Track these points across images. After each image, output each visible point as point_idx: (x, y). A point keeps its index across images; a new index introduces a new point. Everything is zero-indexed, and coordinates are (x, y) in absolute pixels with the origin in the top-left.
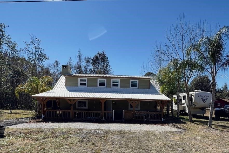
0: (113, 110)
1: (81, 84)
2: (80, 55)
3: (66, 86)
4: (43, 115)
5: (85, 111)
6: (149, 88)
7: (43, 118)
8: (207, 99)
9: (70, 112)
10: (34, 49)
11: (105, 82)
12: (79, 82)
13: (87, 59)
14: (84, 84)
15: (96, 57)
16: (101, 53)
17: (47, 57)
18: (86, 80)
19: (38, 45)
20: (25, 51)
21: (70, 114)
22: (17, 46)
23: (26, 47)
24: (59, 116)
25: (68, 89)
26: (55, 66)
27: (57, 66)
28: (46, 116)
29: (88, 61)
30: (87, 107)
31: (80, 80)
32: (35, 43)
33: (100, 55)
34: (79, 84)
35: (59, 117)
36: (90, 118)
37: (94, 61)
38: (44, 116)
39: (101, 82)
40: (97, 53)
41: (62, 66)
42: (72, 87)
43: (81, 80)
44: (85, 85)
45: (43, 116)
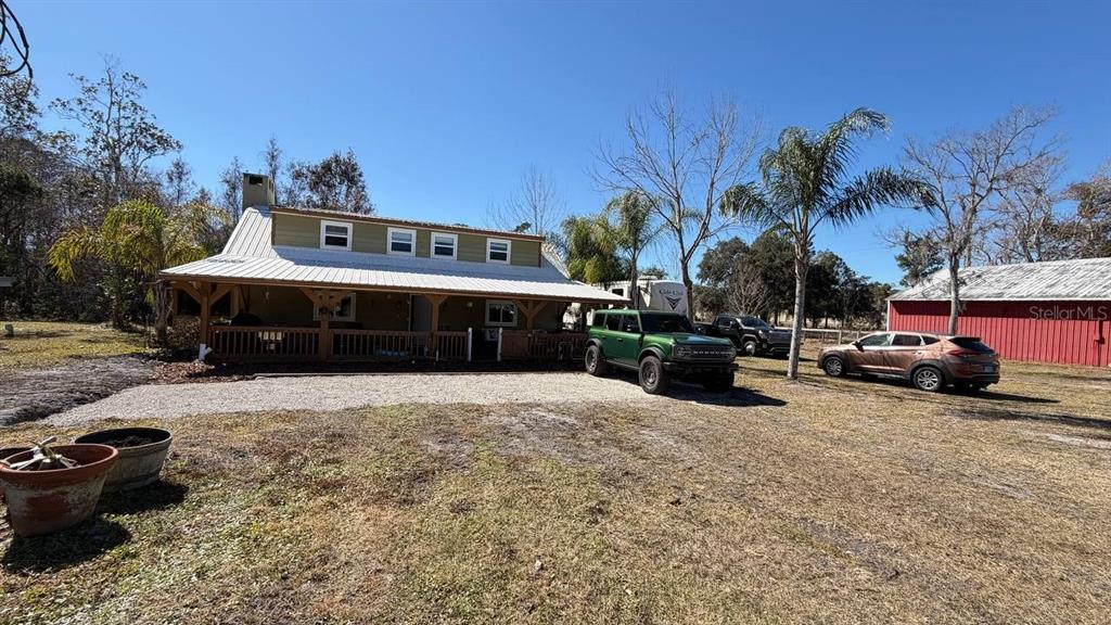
0: (470, 330)
1: (329, 241)
2: (275, 153)
3: (273, 243)
4: (203, 346)
5: (345, 331)
6: (539, 266)
7: (206, 356)
8: (678, 300)
9: (317, 335)
10: (115, 108)
11: (410, 240)
12: (323, 235)
13: (297, 168)
14: (343, 242)
15: (327, 167)
16: (344, 156)
17: (175, 138)
18: (346, 229)
19: (132, 97)
20: (77, 108)
21: (317, 342)
22: (36, 94)
23: (82, 97)
24: (273, 347)
25: (283, 255)
26: (171, 179)
27: (180, 178)
28: (215, 351)
29: (298, 175)
30: (352, 318)
31: (327, 227)
32: (119, 90)
33: (337, 161)
34: (323, 240)
35: (272, 351)
36: (389, 353)
37: (319, 177)
38: (209, 349)
39: (397, 239)
40: (329, 156)
41: (246, 175)
42: (297, 249)
43: (329, 228)
44: (345, 244)
45: (204, 350)
